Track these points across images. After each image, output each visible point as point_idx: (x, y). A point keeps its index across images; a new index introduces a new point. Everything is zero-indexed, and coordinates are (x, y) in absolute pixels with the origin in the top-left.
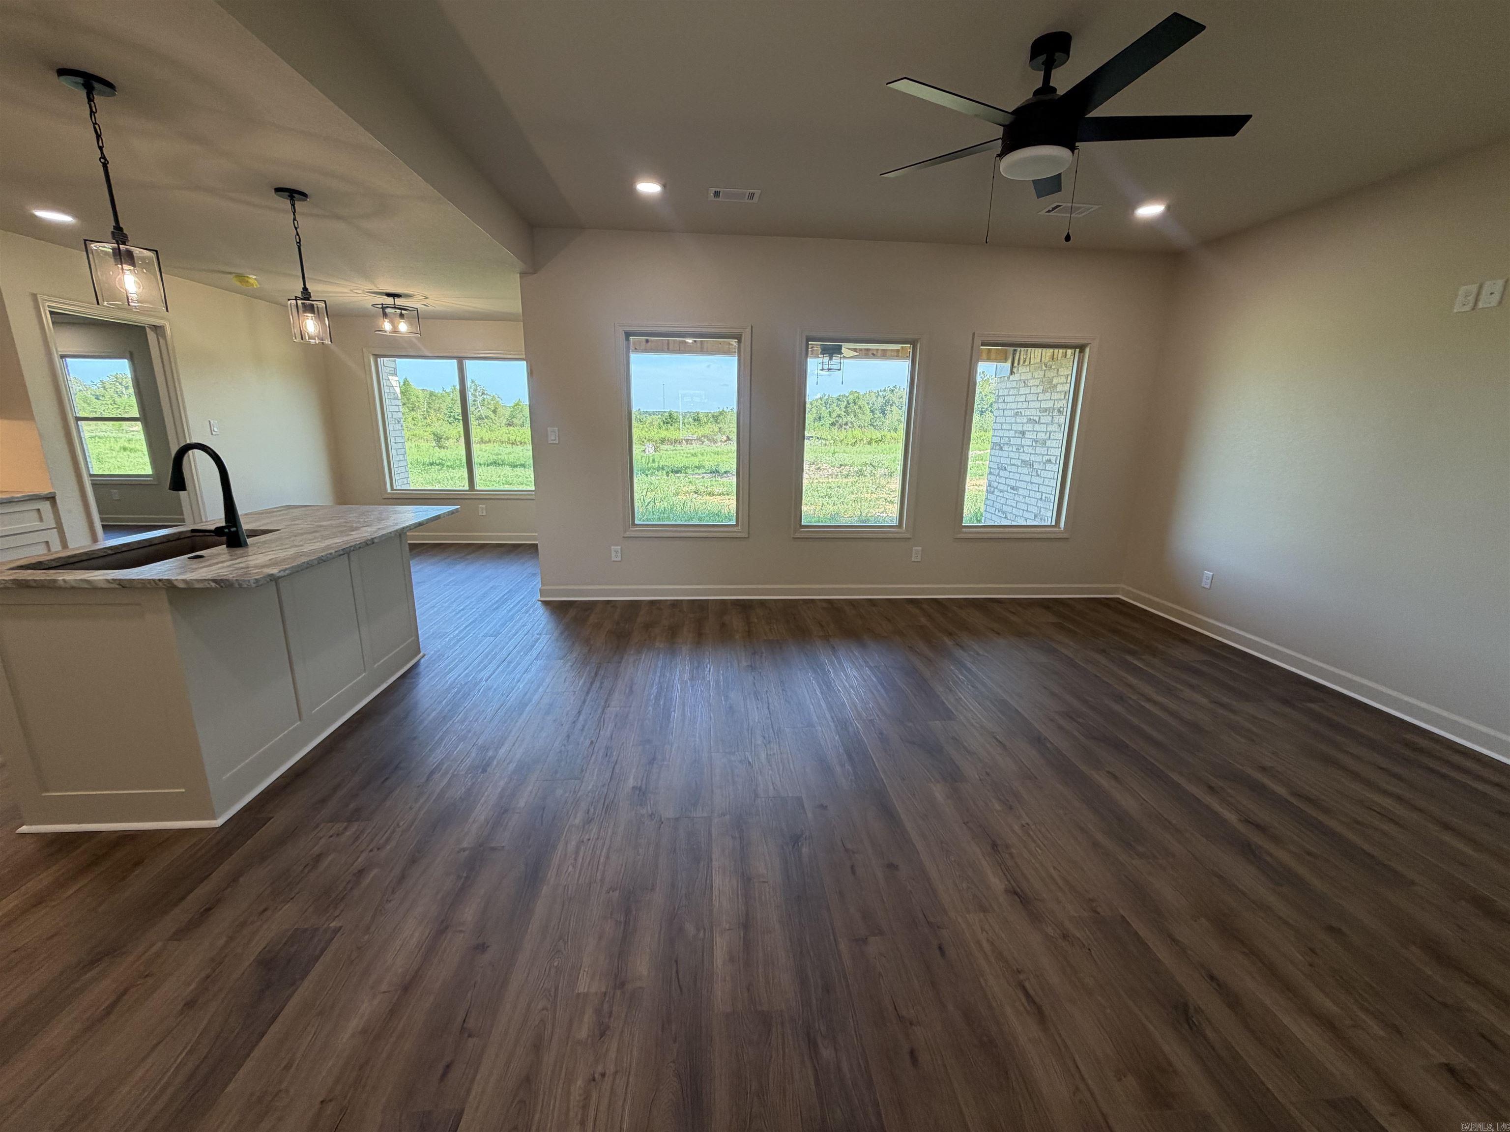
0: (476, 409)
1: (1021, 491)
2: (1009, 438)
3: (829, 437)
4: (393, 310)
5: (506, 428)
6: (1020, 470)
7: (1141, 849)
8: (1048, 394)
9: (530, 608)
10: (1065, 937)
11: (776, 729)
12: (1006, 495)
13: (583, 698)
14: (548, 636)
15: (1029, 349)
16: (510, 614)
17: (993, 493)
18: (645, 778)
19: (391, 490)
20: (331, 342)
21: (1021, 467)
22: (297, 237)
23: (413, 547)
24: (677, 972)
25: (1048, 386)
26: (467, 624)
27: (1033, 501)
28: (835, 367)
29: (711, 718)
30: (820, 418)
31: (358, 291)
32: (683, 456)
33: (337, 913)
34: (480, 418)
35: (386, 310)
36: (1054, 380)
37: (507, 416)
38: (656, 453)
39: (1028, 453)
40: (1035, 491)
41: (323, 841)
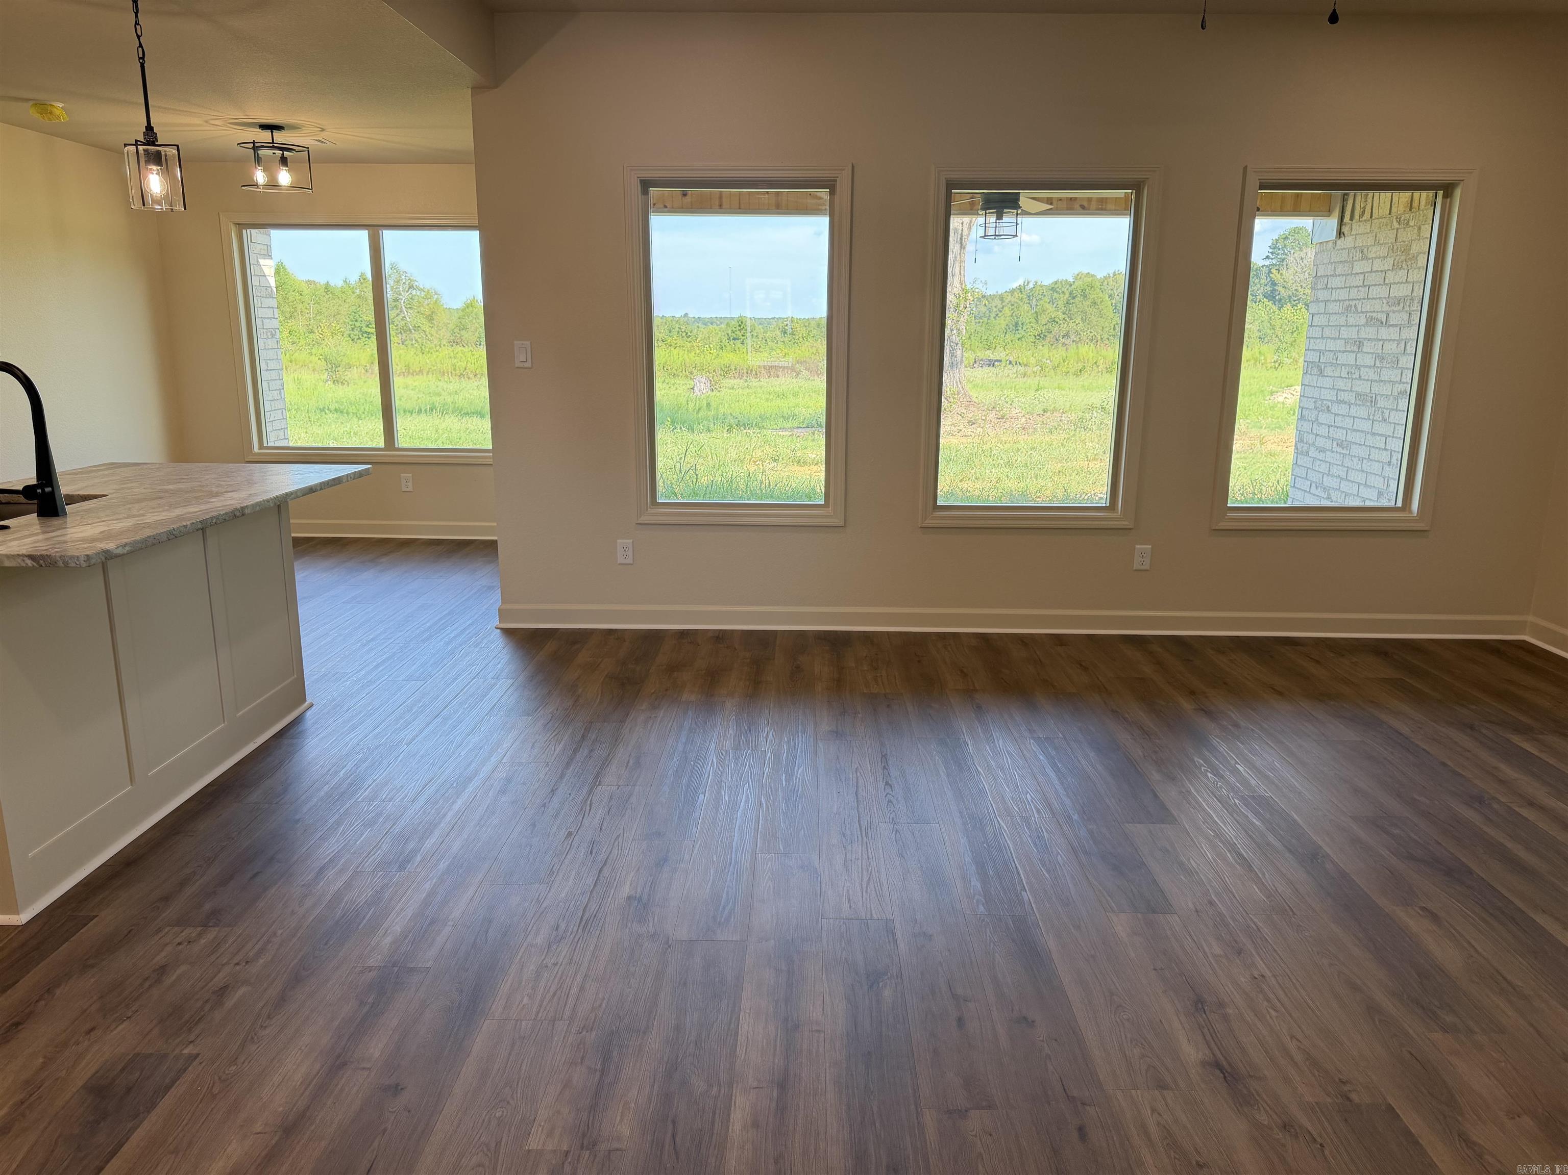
0: (398, 315)
1: (1355, 450)
2: (1335, 352)
3: (1032, 361)
4: (270, 152)
5: (451, 349)
6: (1353, 411)
7: (1449, 1019)
8: (1402, 273)
9: (483, 639)
10: (1286, 1126)
11: (864, 824)
12: (1329, 457)
13: (560, 771)
14: (511, 681)
15: (1370, 193)
16: (450, 648)
17: (1307, 454)
18: (648, 886)
19: (259, 449)
20: (185, 209)
21: (1356, 405)
22: (140, 49)
23: (297, 542)
24: (674, 1136)
25: (1403, 258)
26: (379, 660)
27: (1376, 467)
28: (1007, 231)
29: (761, 804)
30: (1016, 325)
31: (217, 122)
32: (761, 398)
33: (192, 1037)
34: (405, 330)
35: (260, 152)
36: (1414, 247)
37: (451, 326)
38: (714, 393)
39: (1368, 380)
40: (1380, 449)
41: (169, 948)
